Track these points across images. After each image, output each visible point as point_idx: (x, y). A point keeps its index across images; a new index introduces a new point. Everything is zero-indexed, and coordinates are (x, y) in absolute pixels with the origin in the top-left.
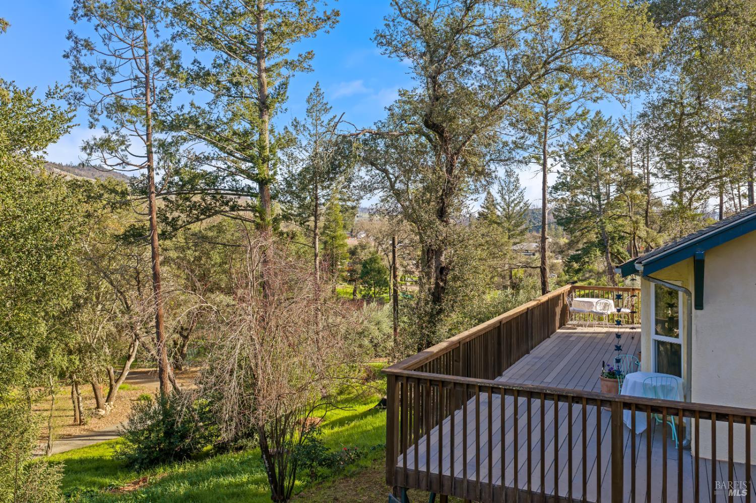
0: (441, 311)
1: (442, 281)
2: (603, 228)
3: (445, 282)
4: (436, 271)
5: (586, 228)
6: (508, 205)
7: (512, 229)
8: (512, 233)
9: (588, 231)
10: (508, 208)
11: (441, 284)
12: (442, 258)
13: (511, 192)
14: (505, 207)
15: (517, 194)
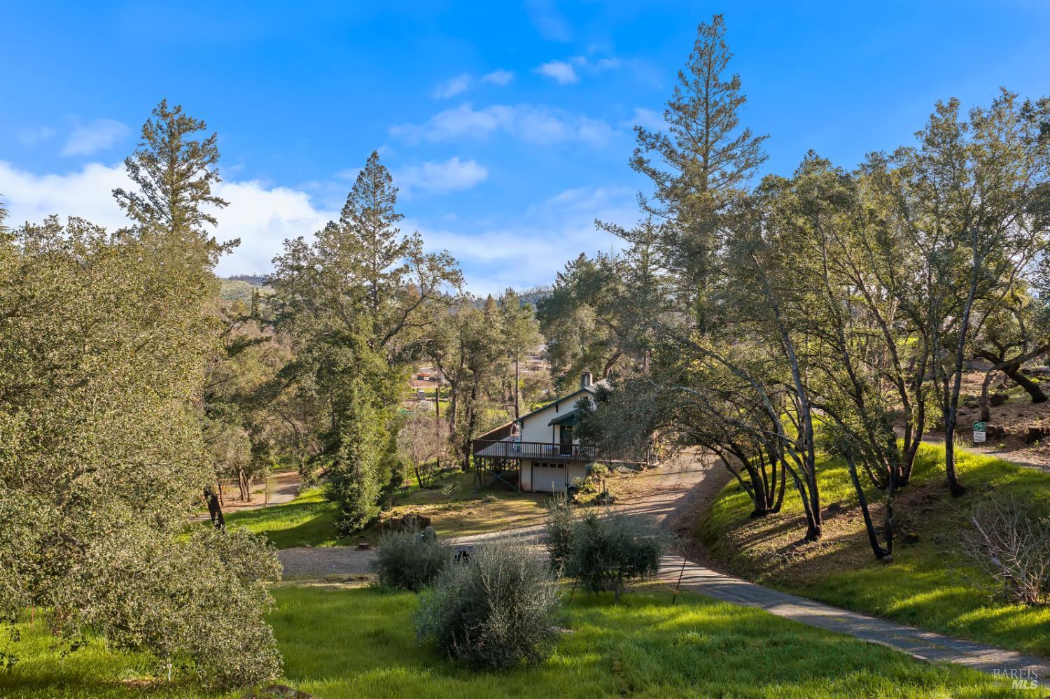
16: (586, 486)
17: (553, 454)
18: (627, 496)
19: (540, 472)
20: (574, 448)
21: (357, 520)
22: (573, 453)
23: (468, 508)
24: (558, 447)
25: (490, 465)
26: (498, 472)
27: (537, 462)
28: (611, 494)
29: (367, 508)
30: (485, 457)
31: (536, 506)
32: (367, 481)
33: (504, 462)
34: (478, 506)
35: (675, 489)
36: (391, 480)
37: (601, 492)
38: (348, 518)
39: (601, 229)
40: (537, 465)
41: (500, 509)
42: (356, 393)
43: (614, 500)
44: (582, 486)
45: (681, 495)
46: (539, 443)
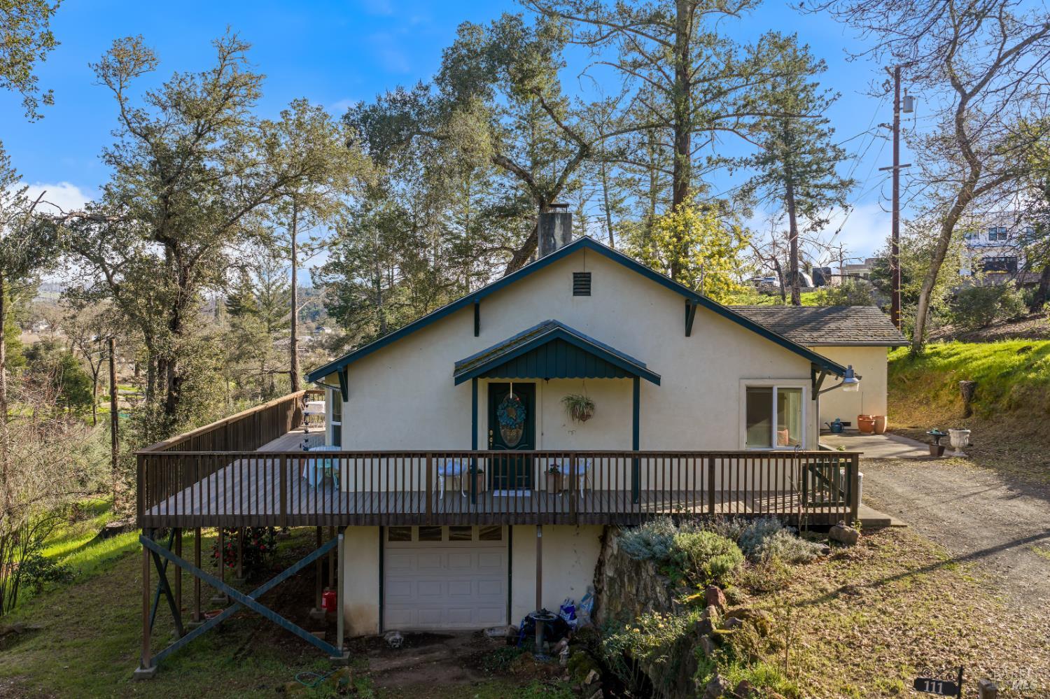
0: (175, 421)
1: (176, 391)
2: (382, 320)
3: (179, 392)
4: (169, 382)
5: (363, 319)
6: (268, 289)
7: (272, 319)
8: (273, 324)
9: (366, 323)
10: (268, 291)
11: (175, 394)
12: (176, 369)
13: (272, 271)
14: (264, 290)
15: (279, 273)
17: (465, 491)
22: (540, 484)
24: (484, 464)
40: (403, 536)
46: (422, 455)
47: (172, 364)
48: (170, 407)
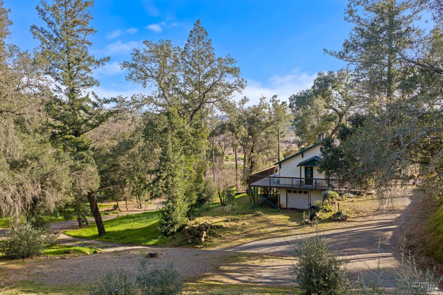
16: (324, 206)
17: (301, 185)
18: (356, 215)
19: (291, 196)
20: (314, 181)
21: (172, 226)
22: (314, 184)
23: (243, 220)
24: (304, 180)
25: (261, 191)
26: (265, 195)
27: (290, 190)
28: (344, 213)
29: (179, 218)
30: (258, 186)
31: (289, 220)
32: (179, 201)
33: (270, 189)
34: (250, 218)
35: (391, 210)
36: (197, 201)
37: (337, 211)
38: (167, 225)
39: (327, 54)
40: (290, 192)
41: (265, 222)
42: (170, 144)
43: (346, 218)
44: (321, 207)
45: (398, 215)
46: (291, 178)
47: (252, 159)
48: (251, 167)
